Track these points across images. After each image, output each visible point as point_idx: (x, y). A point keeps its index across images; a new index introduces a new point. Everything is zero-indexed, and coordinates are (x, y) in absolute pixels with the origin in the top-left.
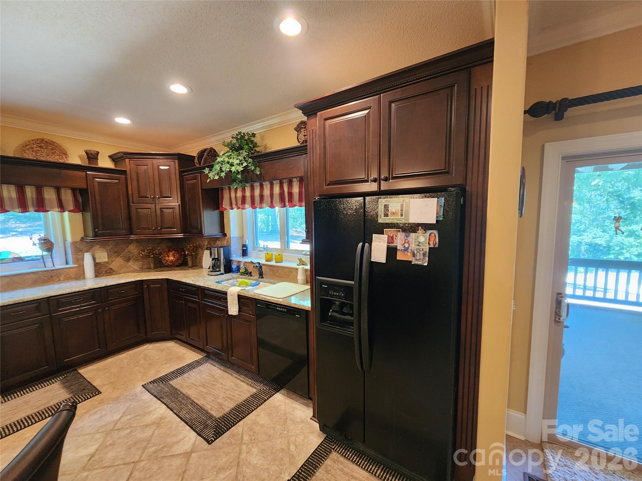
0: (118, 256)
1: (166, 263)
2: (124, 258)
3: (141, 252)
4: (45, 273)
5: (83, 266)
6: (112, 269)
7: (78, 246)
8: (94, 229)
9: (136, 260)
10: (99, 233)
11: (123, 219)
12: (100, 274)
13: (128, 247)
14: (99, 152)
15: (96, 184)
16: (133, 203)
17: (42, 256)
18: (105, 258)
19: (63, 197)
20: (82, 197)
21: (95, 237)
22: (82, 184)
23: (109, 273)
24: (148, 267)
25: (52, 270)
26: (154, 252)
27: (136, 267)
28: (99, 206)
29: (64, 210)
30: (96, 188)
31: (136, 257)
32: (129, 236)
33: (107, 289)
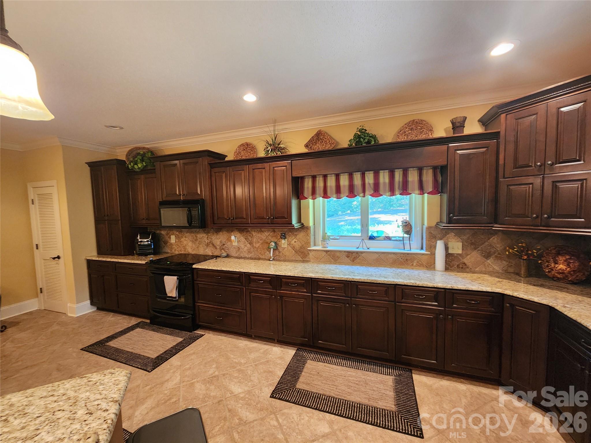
0: (475, 249)
1: (549, 272)
2: (483, 253)
3: (507, 248)
4: (402, 255)
5: (434, 254)
6: (466, 265)
7: (432, 232)
8: (449, 213)
9: (499, 257)
10: (455, 219)
11: (487, 200)
12: (451, 267)
13: (489, 239)
14: (466, 118)
15: (457, 158)
16: (504, 178)
17: (403, 237)
18: (459, 249)
19: (424, 178)
20: (442, 176)
21: (449, 224)
22: (442, 162)
23: (462, 268)
24: (516, 272)
25: (408, 254)
26: (530, 252)
27: (496, 268)
28: (457, 185)
29: (423, 192)
30: (457, 163)
31: (499, 254)
32: (491, 225)
33: (453, 293)
